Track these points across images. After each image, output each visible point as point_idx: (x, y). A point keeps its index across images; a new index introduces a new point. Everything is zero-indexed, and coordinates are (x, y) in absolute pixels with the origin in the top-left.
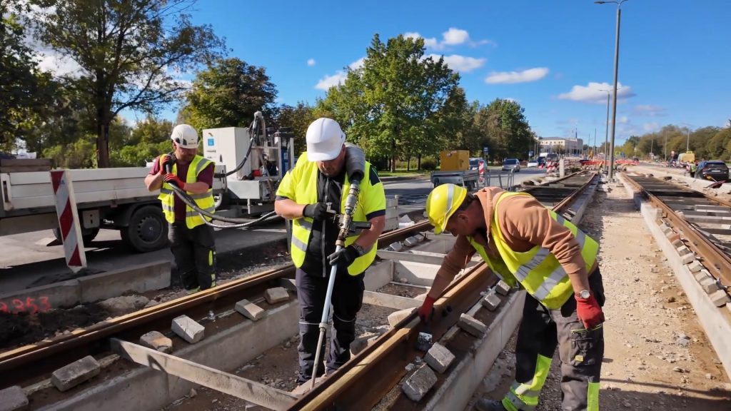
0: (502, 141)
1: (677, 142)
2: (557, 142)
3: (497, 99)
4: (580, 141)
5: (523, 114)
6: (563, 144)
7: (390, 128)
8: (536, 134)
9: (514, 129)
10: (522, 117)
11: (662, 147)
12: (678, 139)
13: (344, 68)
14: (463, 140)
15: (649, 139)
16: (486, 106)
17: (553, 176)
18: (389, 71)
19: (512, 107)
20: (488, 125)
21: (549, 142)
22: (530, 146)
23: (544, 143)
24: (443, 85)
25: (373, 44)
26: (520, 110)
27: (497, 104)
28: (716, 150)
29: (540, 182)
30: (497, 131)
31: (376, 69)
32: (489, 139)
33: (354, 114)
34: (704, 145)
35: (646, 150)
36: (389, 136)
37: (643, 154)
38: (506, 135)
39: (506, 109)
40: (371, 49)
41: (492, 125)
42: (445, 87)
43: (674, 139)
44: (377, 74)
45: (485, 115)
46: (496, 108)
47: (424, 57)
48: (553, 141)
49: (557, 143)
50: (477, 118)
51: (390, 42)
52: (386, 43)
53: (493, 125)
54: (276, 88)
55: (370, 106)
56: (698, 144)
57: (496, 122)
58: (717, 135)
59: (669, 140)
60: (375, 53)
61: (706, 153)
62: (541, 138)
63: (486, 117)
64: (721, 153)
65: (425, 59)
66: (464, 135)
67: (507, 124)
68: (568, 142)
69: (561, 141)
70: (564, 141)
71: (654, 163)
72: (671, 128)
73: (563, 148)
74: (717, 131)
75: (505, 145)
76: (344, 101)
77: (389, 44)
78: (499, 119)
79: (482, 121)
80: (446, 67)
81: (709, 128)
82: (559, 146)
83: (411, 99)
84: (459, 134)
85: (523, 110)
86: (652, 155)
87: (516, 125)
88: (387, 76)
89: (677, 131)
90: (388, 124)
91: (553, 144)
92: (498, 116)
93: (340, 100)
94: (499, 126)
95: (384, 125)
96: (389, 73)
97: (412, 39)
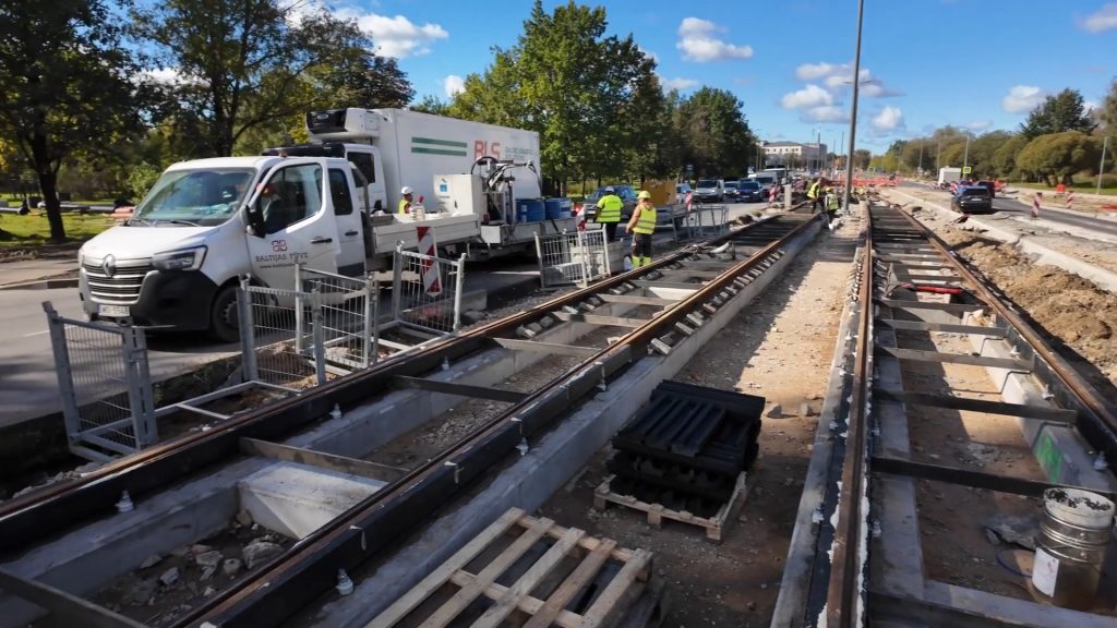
0: (710, 152)
1: (955, 152)
2: (790, 148)
3: (705, 88)
4: (823, 147)
5: (741, 110)
6: (799, 152)
7: (560, 138)
8: (760, 138)
9: (727, 133)
10: (739, 115)
11: (935, 158)
12: (957, 147)
13: (491, 49)
14: (658, 153)
15: (917, 146)
16: (688, 99)
17: (776, 207)
18: (558, 56)
19: (725, 100)
20: (692, 128)
21: (778, 149)
22: (750, 159)
23: (770, 151)
24: (631, 75)
25: (534, 16)
26: (737, 104)
27: (705, 96)
28: (1004, 164)
29: (759, 215)
30: (703, 137)
31: (539, 52)
32: (692, 148)
33: (508, 117)
34: (989, 157)
35: (913, 164)
36: (559, 150)
37: (909, 169)
38: (717, 143)
39: (717, 103)
40: (532, 23)
41: (696, 129)
42: (634, 79)
43: (952, 147)
44: (540, 59)
45: (687, 112)
46: (703, 102)
47: (605, 36)
48: (784, 148)
49: (790, 152)
50: (676, 119)
51: (558, 11)
52: (552, 15)
53: (698, 128)
54: (412, 87)
55: (530, 106)
56: (983, 155)
57: (702, 122)
58: (1008, 142)
59: (943, 150)
60: (537, 29)
61: (992, 168)
62: (766, 144)
63: (689, 116)
64: (1011, 169)
65: (607, 37)
66: (659, 146)
67: (719, 127)
68: (805, 148)
69: (795, 148)
70: (799, 148)
71: (922, 182)
72: (949, 131)
73: (799, 159)
74: (1009, 138)
75: (715, 157)
76: (495, 99)
77: (556, 16)
78: (706, 119)
79: (683, 123)
80: (635, 49)
81: (998, 132)
82: (792, 155)
83: (588, 98)
84: (653, 146)
85: (741, 105)
86: (920, 170)
87: (731, 127)
88: (555, 63)
89: (956, 136)
90: (558, 133)
91: (784, 152)
92: (706, 113)
93: (488, 97)
94: (707, 129)
95: (552, 135)
96: (557, 60)
97: (589, 9)
